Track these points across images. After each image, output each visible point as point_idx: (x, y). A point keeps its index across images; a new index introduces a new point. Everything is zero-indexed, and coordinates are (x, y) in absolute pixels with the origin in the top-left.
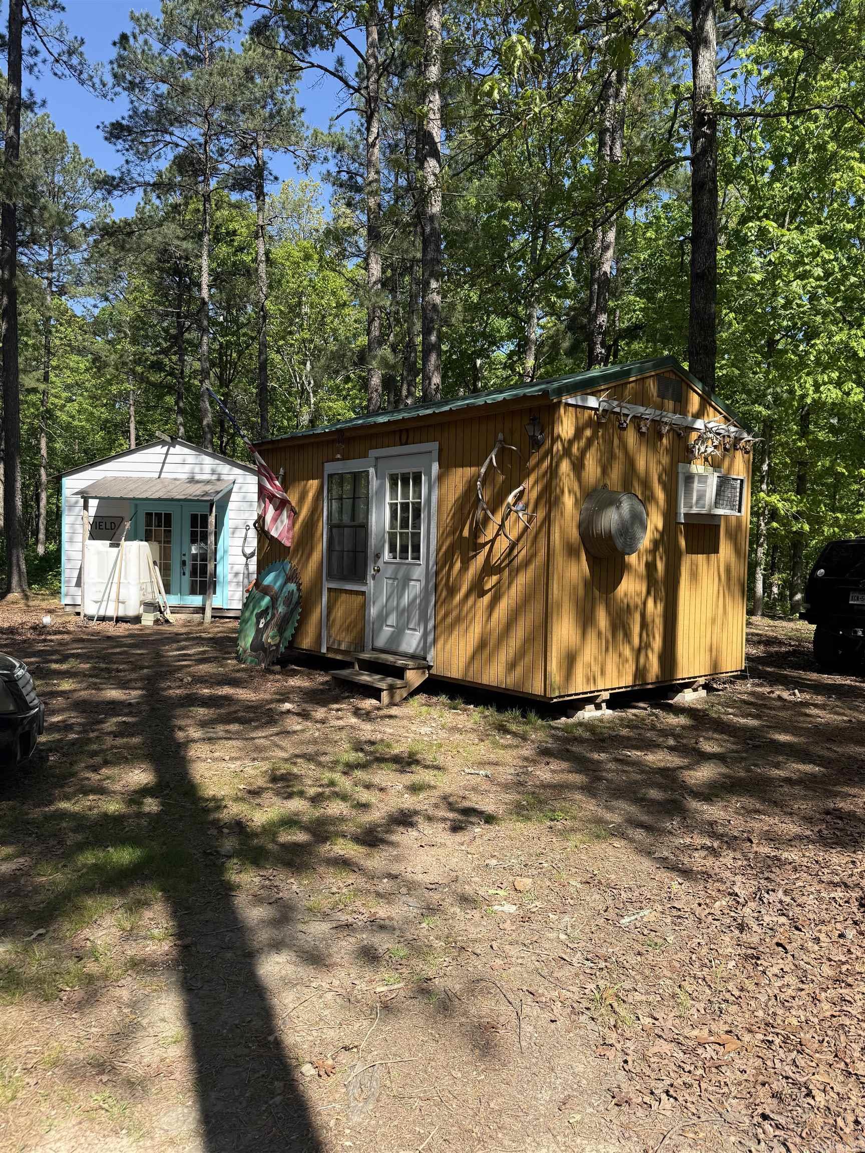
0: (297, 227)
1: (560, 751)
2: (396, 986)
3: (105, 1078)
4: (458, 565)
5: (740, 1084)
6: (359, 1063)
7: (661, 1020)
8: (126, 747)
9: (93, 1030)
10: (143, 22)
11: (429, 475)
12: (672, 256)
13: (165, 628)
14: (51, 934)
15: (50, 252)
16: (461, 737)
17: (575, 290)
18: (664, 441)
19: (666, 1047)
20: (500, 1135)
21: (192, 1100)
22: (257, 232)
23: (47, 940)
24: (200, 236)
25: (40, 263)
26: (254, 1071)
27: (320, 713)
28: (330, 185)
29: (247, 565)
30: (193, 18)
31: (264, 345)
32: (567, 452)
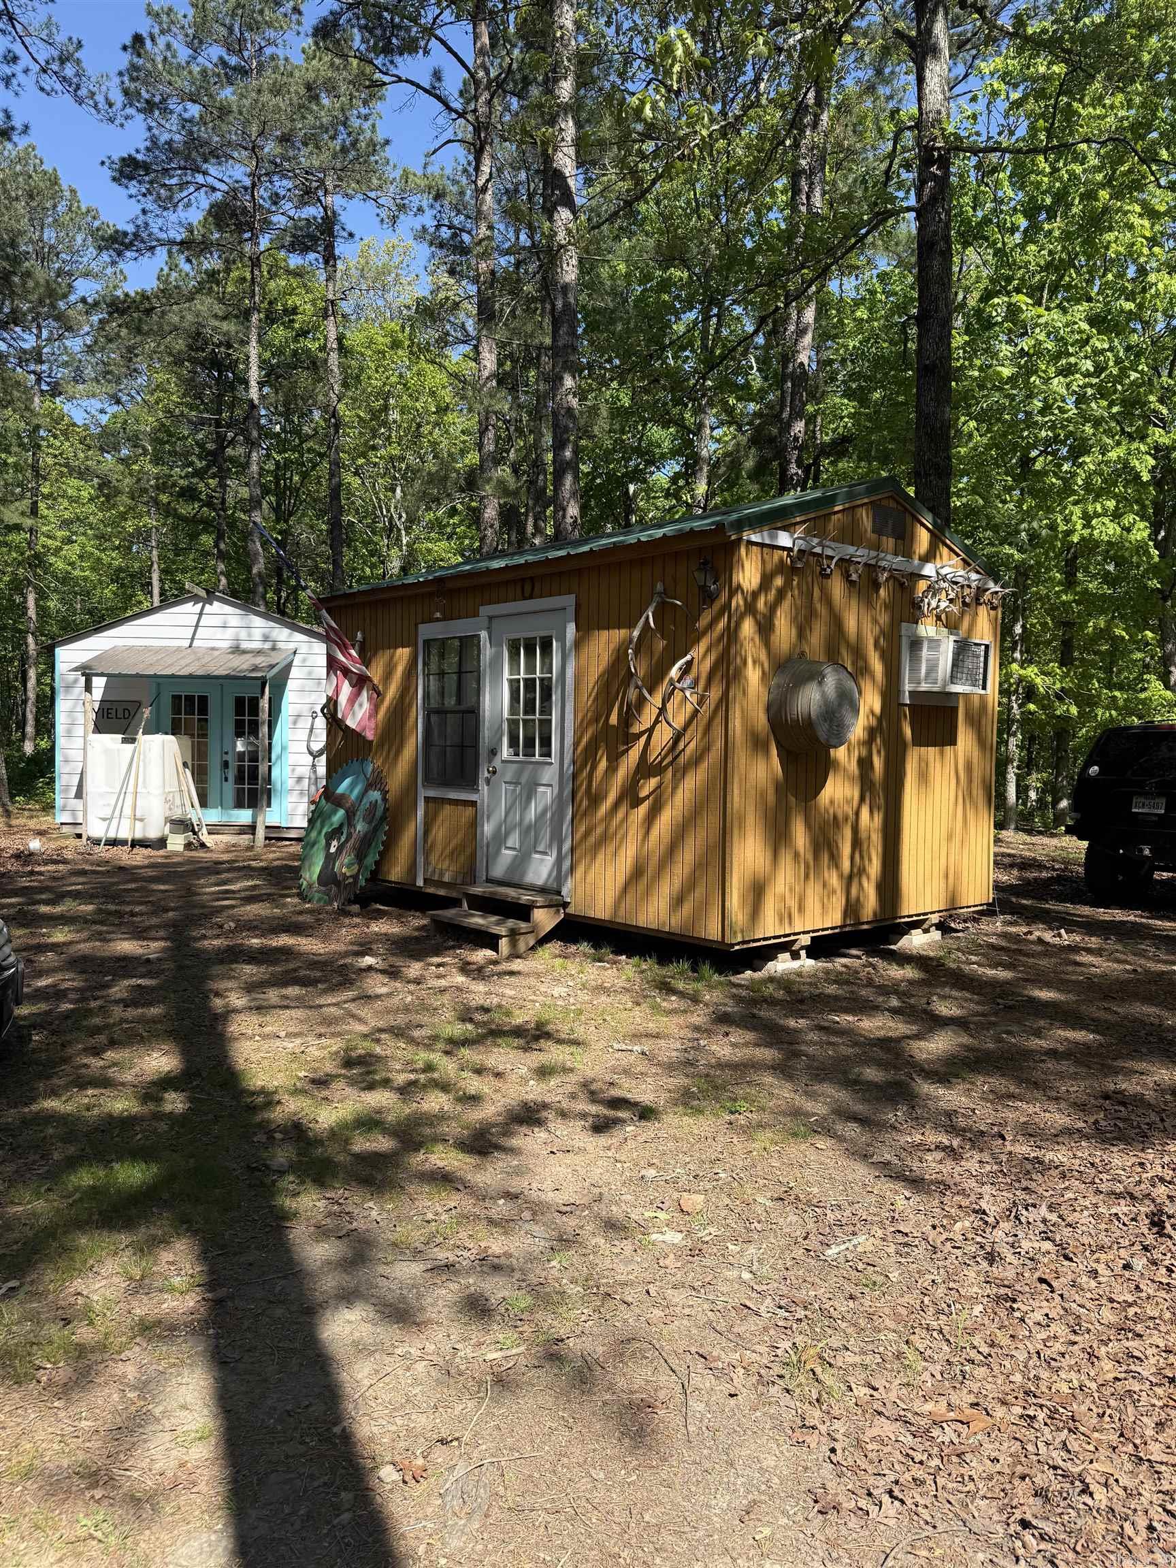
0: (380, 303)
1: (743, 1017)
2: (514, 1351)
3: (98, 1493)
4: (603, 764)
5: (990, 1478)
6: (461, 1463)
7: (881, 1390)
8: (141, 1020)
9: (84, 1424)
10: (165, 18)
11: (562, 640)
12: (892, 342)
13: (201, 854)
14: (27, 1288)
15: (38, 336)
16: (609, 1000)
17: (761, 390)
18: (882, 592)
19: (887, 1428)
20: (658, 1561)
21: (223, 1521)
22: (326, 310)
23: (21, 1296)
24: (247, 314)
25: (24, 351)
26: (312, 1477)
27: (414, 969)
28: (426, 245)
29: (314, 766)
30: (234, 15)
31: (337, 465)
32: (750, 608)
